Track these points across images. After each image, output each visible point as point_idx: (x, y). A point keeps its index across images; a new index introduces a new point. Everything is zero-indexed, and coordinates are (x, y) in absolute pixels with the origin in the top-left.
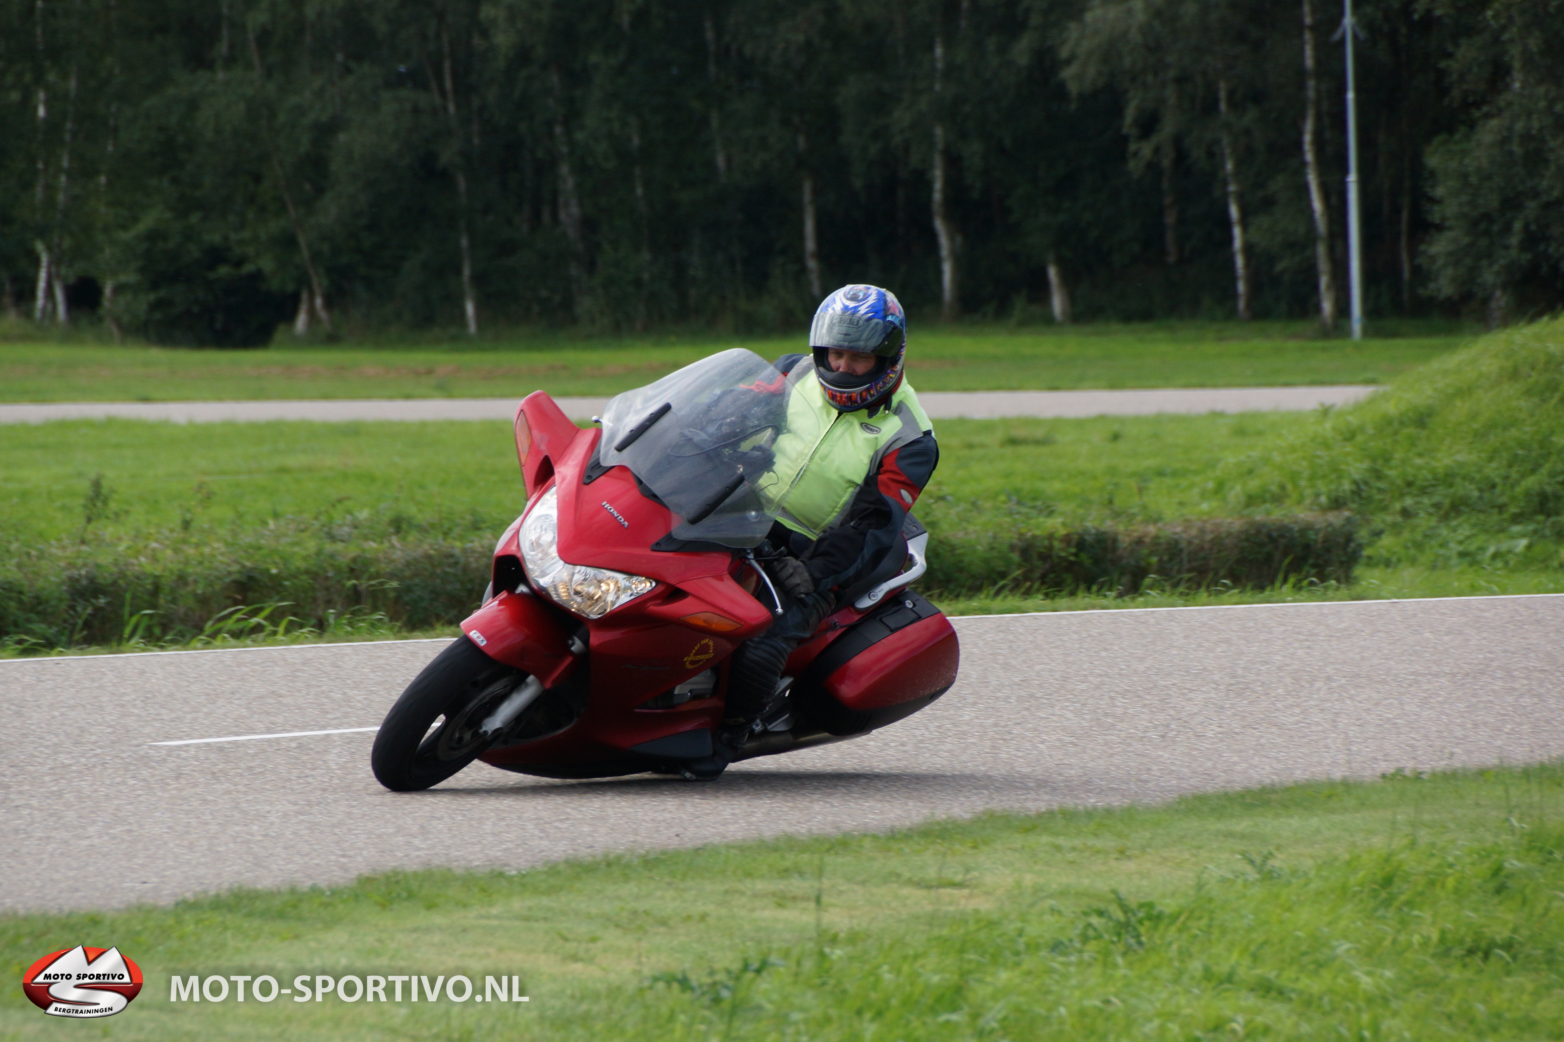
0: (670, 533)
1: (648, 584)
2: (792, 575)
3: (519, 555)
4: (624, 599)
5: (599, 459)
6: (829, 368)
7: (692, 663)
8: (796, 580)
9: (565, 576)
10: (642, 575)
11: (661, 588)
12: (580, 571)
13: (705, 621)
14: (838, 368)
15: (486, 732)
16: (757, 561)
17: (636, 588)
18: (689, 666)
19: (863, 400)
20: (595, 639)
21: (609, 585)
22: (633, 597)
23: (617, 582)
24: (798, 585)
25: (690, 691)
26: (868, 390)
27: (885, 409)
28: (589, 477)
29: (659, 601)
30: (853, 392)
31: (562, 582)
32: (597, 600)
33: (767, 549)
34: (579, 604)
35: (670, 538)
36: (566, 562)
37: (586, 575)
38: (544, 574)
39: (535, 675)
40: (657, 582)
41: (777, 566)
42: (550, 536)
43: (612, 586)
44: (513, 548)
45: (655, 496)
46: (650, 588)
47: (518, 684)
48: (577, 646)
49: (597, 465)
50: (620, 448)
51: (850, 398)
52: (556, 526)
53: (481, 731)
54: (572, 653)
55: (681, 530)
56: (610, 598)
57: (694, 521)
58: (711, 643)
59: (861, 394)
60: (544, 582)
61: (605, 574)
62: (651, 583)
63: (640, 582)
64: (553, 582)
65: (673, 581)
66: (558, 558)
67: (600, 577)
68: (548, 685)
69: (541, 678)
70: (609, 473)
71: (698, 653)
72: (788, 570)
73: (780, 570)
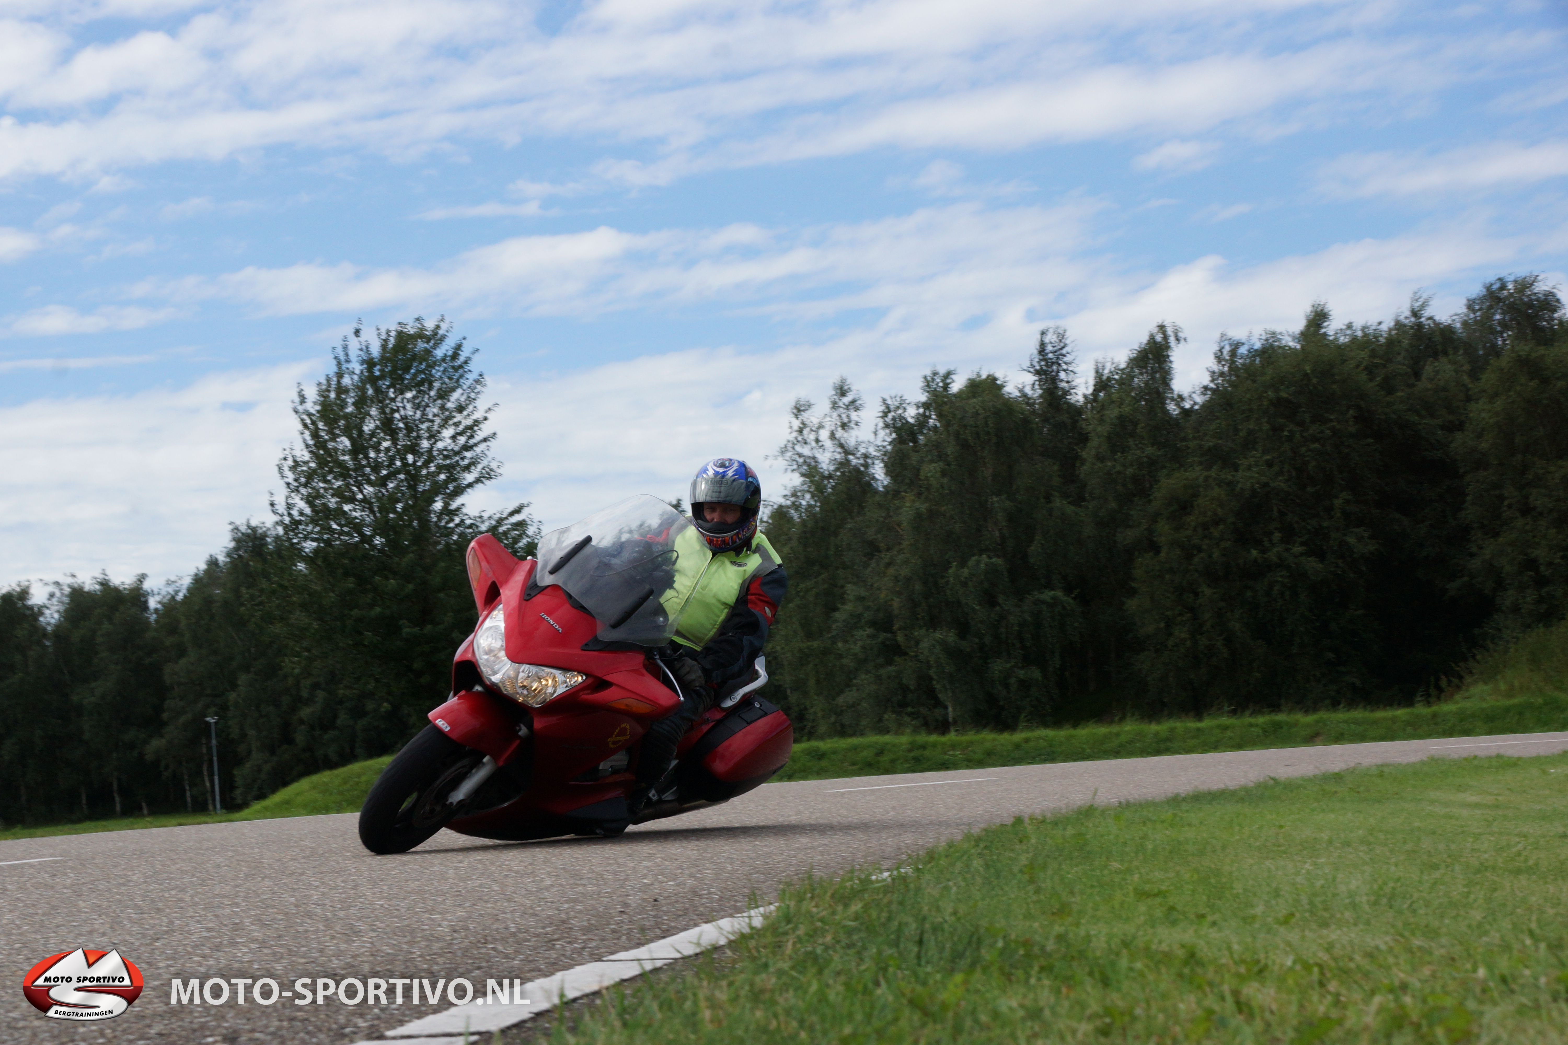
0: (596, 637)
1: (580, 678)
2: (688, 673)
3: (474, 660)
4: (561, 690)
5: (536, 581)
6: (705, 520)
7: (614, 743)
8: (693, 676)
9: (512, 673)
10: (574, 670)
11: (590, 681)
12: (524, 669)
13: (627, 705)
14: (713, 519)
15: (451, 803)
16: (662, 661)
17: (570, 681)
18: (611, 746)
19: (734, 542)
20: (538, 724)
21: (547, 680)
22: (567, 689)
23: (554, 677)
24: (694, 680)
25: (611, 767)
26: (737, 534)
27: (747, 550)
28: (529, 595)
29: (588, 692)
30: (723, 537)
31: (510, 678)
32: (539, 693)
33: (669, 652)
34: (524, 696)
35: (596, 640)
36: (513, 661)
37: (530, 672)
38: (495, 673)
39: (491, 756)
40: (587, 675)
41: (677, 665)
42: (498, 643)
43: (550, 682)
44: (469, 656)
45: (583, 607)
46: (581, 681)
47: (477, 763)
48: (523, 731)
49: (535, 585)
50: (552, 572)
51: (724, 541)
52: (503, 634)
53: (448, 802)
54: (519, 737)
55: (605, 634)
56: (550, 690)
57: (615, 626)
58: (628, 727)
59: (732, 537)
60: (496, 678)
61: (544, 670)
62: (582, 676)
63: (573, 676)
64: (503, 678)
65: (599, 673)
66: (506, 660)
67: (541, 674)
68: (501, 763)
69: (495, 758)
70: (544, 592)
71: (618, 735)
72: (686, 669)
73: (680, 668)
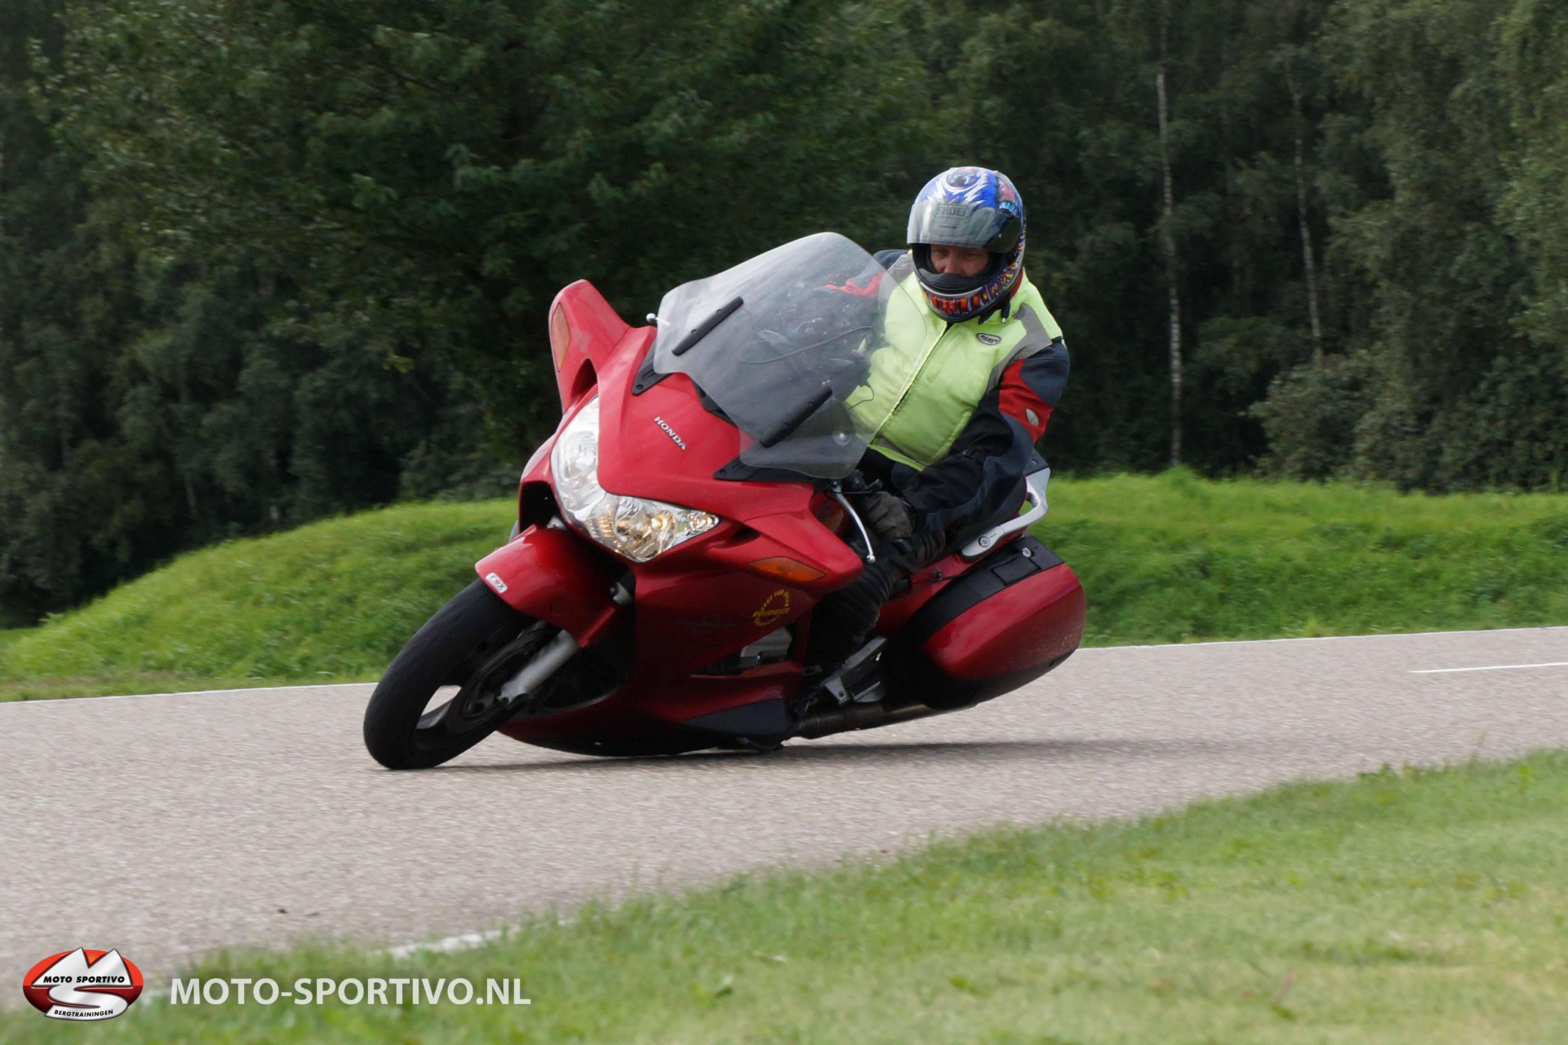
0: (738, 458)
1: (710, 521)
2: (885, 515)
3: (550, 482)
4: (681, 537)
5: (652, 364)
7: (763, 619)
8: (892, 522)
9: (607, 508)
10: (702, 510)
11: (726, 526)
12: (626, 502)
13: (779, 568)
14: (943, 269)
15: (505, 699)
16: (845, 496)
17: (695, 525)
18: (758, 622)
19: (975, 306)
20: (644, 587)
21: (661, 521)
22: (690, 536)
23: (671, 518)
24: (894, 528)
25: (760, 654)
26: (980, 294)
27: (1002, 316)
28: (639, 386)
29: (722, 543)
30: (963, 298)
31: (603, 515)
32: (645, 539)
33: (857, 481)
34: (624, 544)
35: (738, 463)
36: (608, 491)
37: (633, 507)
38: (580, 506)
39: (568, 631)
40: (721, 518)
41: (869, 503)
42: (589, 459)
43: (665, 522)
44: (544, 474)
45: (721, 411)
46: (712, 526)
47: (546, 640)
48: (621, 595)
49: (650, 372)
50: (679, 352)
51: (958, 305)
52: (597, 447)
53: (500, 698)
54: (614, 603)
55: (752, 454)
56: (662, 537)
57: (769, 443)
58: (787, 595)
59: (972, 299)
60: (581, 515)
61: (656, 506)
62: (713, 519)
63: (700, 518)
64: (592, 515)
65: (741, 517)
66: (598, 487)
67: (650, 510)
68: (584, 642)
69: (576, 635)
70: (665, 382)
71: (770, 607)
72: (882, 510)
73: (874, 507)
